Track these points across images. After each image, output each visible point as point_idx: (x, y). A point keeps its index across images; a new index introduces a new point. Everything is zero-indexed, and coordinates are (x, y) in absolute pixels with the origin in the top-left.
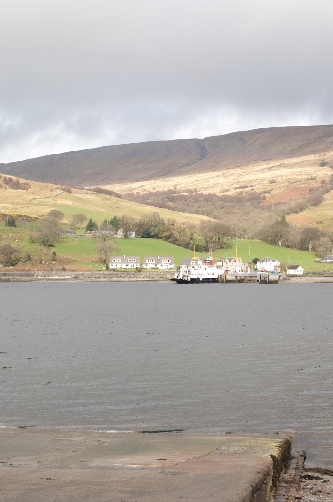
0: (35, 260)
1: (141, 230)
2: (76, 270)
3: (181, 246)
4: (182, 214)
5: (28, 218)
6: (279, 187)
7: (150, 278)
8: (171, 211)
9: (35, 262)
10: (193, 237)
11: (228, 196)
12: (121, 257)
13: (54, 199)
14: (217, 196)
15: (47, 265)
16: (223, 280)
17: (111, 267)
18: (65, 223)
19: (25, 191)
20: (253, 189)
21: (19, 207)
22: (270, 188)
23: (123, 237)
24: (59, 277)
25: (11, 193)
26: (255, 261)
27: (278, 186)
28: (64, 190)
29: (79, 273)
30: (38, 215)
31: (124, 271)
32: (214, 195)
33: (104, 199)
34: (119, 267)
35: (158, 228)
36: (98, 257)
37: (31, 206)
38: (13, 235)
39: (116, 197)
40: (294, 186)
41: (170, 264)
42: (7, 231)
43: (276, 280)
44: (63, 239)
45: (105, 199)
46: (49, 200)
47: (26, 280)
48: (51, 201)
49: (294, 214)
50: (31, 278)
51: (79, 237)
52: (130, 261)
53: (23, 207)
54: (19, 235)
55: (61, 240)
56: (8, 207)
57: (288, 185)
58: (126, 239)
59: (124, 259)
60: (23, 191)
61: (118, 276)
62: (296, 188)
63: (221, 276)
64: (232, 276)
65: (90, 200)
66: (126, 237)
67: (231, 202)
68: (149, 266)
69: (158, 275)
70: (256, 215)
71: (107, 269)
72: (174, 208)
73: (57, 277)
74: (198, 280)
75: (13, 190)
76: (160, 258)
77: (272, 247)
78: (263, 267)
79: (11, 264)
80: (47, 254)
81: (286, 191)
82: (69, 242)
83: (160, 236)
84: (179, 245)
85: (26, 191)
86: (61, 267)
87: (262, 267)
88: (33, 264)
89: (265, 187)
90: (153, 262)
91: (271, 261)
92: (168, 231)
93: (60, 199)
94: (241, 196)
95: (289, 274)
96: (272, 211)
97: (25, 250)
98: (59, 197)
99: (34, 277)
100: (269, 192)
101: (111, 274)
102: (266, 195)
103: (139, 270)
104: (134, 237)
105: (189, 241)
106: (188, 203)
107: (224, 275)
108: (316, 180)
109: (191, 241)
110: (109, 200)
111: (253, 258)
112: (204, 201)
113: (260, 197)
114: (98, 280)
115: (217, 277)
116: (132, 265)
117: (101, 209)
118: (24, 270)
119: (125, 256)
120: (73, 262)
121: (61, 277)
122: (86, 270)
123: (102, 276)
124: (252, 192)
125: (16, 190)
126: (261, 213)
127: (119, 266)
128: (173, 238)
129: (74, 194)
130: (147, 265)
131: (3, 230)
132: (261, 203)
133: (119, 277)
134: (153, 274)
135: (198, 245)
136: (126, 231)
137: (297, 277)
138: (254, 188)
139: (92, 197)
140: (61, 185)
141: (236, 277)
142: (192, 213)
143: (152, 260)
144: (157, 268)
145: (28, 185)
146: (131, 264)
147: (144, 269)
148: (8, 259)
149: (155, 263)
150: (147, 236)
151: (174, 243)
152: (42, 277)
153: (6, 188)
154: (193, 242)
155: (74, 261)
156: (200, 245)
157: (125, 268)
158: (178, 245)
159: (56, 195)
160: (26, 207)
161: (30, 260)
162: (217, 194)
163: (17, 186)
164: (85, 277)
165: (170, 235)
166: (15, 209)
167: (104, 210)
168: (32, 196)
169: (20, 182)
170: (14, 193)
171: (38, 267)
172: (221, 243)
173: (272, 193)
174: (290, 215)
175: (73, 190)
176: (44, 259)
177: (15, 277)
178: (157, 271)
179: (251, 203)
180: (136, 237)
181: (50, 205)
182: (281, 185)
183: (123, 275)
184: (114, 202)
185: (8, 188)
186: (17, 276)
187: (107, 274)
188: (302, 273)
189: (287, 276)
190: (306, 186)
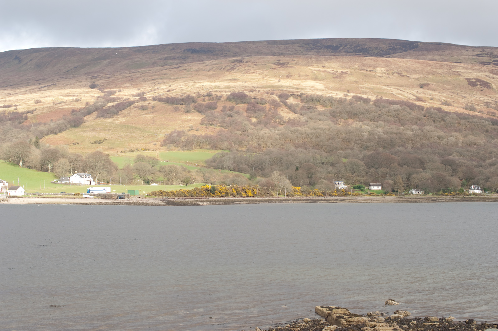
22: (34, 108)
40: (57, 107)
57: (52, 106)
62: (60, 109)
70: (14, 134)
77: (13, 167)
81: (50, 111)
89: (29, 107)
94: (4, 115)
95: (10, 195)
100: (32, 112)
102: (29, 115)
108: (82, 101)
113: (22, 117)
124: (15, 111)
132: (22, 123)
137: (17, 198)
173: (35, 113)
179: (12, 123)
182: (45, 106)
188: (23, 194)
189: (8, 197)
190: (70, 107)
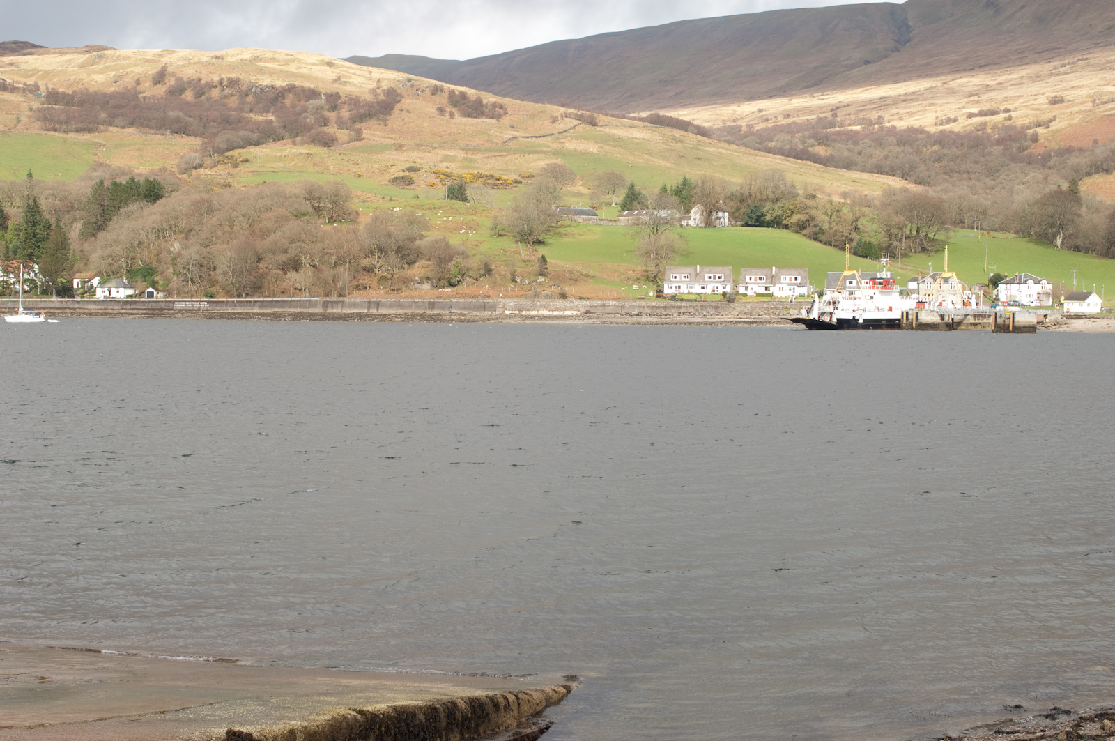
0: (500, 275)
1: (744, 210)
2: (589, 296)
3: (830, 245)
4: (846, 174)
5: (498, 182)
6: (1071, 112)
7: (752, 317)
8: (821, 166)
9: (502, 279)
10: (860, 226)
11: (953, 132)
12: (690, 270)
13: (558, 139)
14: (928, 132)
15: (526, 286)
16: (912, 323)
17: (667, 291)
18: (578, 193)
19: (494, 121)
20: (1010, 118)
21: (479, 156)
22: (1050, 114)
23: (703, 225)
24: (551, 313)
25: (463, 127)
26: (995, 281)
27: (1069, 110)
28: (580, 120)
29: (594, 303)
30: (519, 176)
31: (696, 301)
32: (920, 131)
33: (670, 140)
34: (686, 292)
35: (780, 204)
36: (640, 268)
37: (506, 156)
38: (457, 219)
39: (697, 134)
40: (1104, 112)
41: (800, 285)
42: (445, 209)
43: (1031, 324)
44: (566, 229)
45: (672, 139)
46: (546, 141)
47: (478, 318)
48: (550, 144)
49: (1101, 174)
50: (489, 313)
51: (602, 223)
52: (710, 278)
53: (488, 157)
54: (470, 217)
55: (562, 230)
56: (455, 157)
57: (1092, 108)
58: (708, 229)
59: (697, 274)
60: (489, 120)
61: (682, 310)
62: (1111, 115)
63: (907, 313)
64: (933, 315)
65: (637, 141)
66: (708, 223)
67: (957, 147)
68: (752, 289)
69: (771, 311)
70: (1013, 175)
71: (657, 296)
72: (828, 160)
73: (546, 313)
74: (853, 322)
75: (469, 119)
76: (777, 271)
77: (1039, 250)
78: (1011, 296)
79: (449, 282)
80: (529, 261)
81: (1087, 122)
82: (579, 235)
83: (784, 222)
84: (828, 243)
85: (498, 121)
86: (557, 290)
87: (1009, 294)
88: (495, 283)
89: (1037, 112)
90: (762, 281)
91: (1030, 281)
92: (804, 212)
93: (572, 139)
94: (983, 133)
95: (1068, 312)
96: (1050, 168)
97: (481, 252)
98: (568, 135)
99: (495, 311)
100: (1047, 124)
101: (665, 307)
102: (1040, 130)
103: (729, 298)
104: (726, 224)
105: (850, 234)
106: (860, 149)
107: (915, 311)
109: (855, 236)
110: (682, 141)
111: (992, 275)
112: (898, 144)
113: (1026, 135)
114: (635, 319)
115: (899, 317)
116: (714, 285)
117: (661, 161)
118: (475, 297)
119: (698, 266)
120: (585, 278)
121: (556, 313)
122: (612, 297)
123: (646, 310)
124: (1008, 123)
125: (475, 119)
126: (1027, 172)
127: (684, 289)
128: (813, 226)
129: (602, 129)
130: (746, 288)
131: (435, 208)
132: (1027, 149)
133: (684, 314)
134: (759, 309)
135: (870, 243)
136: (710, 211)
137: (1086, 318)
138: (1012, 114)
139: (642, 134)
140: (575, 109)
141: (942, 317)
142: (867, 172)
143: (758, 277)
144: (771, 295)
145: (501, 107)
146: (712, 285)
147: (741, 296)
148: (442, 272)
149: (765, 283)
150: (755, 222)
151: (815, 239)
152: (514, 312)
153: (452, 116)
154: (858, 237)
155: (587, 276)
156: (875, 243)
157: (698, 294)
158: (826, 244)
159: (562, 130)
160: (495, 156)
161: (489, 274)
162: (927, 129)
163: (476, 110)
164: (608, 314)
165: (808, 220)
166: (471, 161)
167: (669, 165)
168: (510, 132)
169: (485, 101)
170: (470, 125)
171: (506, 290)
172: (922, 240)
173: (1054, 126)
174: (1092, 176)
175: (601, 118)
176: (519, 271)
177: (456, 311)
178: (769, 300)
179: (1005, 150)
180: (731, 224)
181: (549, 152)
182: (1075, 109)
183: (692, 310)
184: (691, 146)
185: (456, 115)
186: (460, 309)
187: (657, 307)
188: (1099, 311)
189: (1064, 316)
